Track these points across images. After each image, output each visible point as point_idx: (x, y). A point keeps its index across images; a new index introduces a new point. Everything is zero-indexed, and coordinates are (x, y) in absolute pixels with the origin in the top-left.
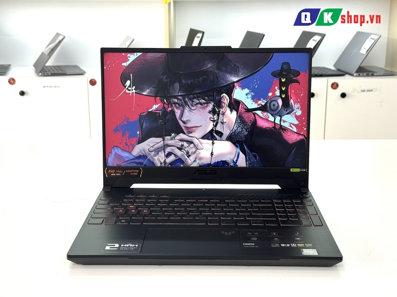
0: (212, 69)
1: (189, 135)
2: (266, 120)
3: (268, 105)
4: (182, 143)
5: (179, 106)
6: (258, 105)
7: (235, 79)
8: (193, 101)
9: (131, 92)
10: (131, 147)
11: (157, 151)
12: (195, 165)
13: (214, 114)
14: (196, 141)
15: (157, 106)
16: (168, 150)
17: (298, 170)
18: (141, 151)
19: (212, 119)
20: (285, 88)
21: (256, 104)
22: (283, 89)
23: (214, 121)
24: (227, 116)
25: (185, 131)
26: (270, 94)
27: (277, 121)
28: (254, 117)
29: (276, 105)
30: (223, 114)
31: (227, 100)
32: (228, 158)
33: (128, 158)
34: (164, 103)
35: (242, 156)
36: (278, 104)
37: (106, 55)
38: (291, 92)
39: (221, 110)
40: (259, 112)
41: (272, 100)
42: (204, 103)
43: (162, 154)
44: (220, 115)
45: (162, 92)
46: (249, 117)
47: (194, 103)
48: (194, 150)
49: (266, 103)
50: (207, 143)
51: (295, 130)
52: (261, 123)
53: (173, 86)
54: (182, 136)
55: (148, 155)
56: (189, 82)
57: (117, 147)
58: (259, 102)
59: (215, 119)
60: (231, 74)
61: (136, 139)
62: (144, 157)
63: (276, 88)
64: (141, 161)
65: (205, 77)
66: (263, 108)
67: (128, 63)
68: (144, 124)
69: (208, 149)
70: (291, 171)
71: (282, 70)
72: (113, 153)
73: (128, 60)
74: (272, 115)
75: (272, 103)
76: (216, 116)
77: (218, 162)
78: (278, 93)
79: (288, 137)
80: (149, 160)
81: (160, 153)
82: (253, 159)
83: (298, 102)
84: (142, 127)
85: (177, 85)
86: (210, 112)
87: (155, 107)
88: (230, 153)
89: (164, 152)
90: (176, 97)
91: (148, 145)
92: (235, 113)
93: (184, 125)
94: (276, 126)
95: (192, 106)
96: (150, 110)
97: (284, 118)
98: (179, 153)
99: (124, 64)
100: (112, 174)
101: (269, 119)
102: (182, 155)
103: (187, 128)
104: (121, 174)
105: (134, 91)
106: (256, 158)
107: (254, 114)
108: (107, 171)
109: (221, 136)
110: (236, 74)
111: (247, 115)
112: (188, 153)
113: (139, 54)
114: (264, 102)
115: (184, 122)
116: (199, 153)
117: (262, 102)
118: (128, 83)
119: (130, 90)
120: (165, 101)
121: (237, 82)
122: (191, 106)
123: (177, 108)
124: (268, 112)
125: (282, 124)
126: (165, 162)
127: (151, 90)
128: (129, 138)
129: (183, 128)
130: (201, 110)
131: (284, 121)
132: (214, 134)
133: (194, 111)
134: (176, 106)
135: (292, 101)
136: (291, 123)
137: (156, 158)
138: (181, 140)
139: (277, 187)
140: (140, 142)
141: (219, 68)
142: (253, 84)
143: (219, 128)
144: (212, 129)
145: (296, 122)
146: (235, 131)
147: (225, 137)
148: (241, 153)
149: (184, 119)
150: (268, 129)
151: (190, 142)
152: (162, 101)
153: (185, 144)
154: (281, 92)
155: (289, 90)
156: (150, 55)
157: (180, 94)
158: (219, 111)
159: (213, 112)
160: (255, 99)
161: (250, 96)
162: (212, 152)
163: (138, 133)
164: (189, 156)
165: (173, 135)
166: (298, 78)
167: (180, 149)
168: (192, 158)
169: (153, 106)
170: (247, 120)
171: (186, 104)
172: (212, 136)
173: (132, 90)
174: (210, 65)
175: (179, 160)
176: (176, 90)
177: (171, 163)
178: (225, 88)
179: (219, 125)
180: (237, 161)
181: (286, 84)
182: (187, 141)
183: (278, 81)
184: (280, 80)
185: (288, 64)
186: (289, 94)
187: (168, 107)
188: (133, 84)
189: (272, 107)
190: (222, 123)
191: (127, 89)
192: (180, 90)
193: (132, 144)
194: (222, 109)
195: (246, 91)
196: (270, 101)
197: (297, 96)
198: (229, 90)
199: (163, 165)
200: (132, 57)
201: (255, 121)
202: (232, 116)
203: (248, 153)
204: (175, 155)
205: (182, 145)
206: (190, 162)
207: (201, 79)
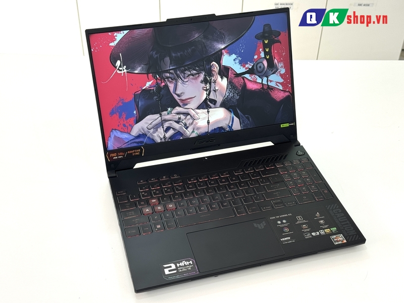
0: (200, 39)
1: (185, 107)
2: (254, 82)
3: (255, 67)
4: (179, 116)
5: (172, 79)
6: (246, 69)
7: (223, 47)
8: (184, 74)
9: (122, 72)
10: (130, 127)
11: (156, 127)
12: (194, 135)
13: (206, 84)
14: (192, 112)
15: (150, 83)
16: (166, 125)
17: (287, 125)
18: (140, 130)
19: (204, 89)
21: (244, 68)
22: (267, 50)
23: (206, 90)
24: (219, 84)
25: (181, 104)
26: (256, 57)
28: (243, 81)
29: (262, 66)
30: (215, 82)
31: (217, 68)
32: (224, 124)
33: (128, 139)
34: (156, 79)
35: (236, 120)
36: (264, 65)
37: (93, 37)
38: (274, 52)
39: (213, 79)
40: (247, 76)
41: (258, 62)
42: (196, 74)
43: (161, 130)
44: (212, 84)
45: (154, 69)
46: (238, 82)
47: (187, 75)
48: (191, 121)
49: (253, 66)
50: (202, 113)
51: (281, 88)
52: (251, 86)
53: (163, 61)
54: (178, 109)
55: (147, 133)
56: (179, 54)
57: (115, 129)
58: (247, 66)
59: (208, 88)
60: (217, 41)
62: (143, 135)
63: (261, 50)
64: (141, 140)
65: (193, 47)
66: (250, 71)
67: (116, 42)
68: (140, 103)
69: (204, 119)
70: (282, 127)
71: (264, 32)
72: (112, 136)
73: (115, 40)
74: (259, 76)
75: (259, 66)
76: (208, 85)
77: (215, 129)
78: (262, 55)
79: (275, 96)
80: (149, 138)
81: (159, 129)
82: (247, 121)
83: (281, 61)
84: (137, 106)
85: (167, 59)
86: (202, 82)
87: (148, 84)
88: (225, 119)
89: (163, 127)
90: (167, 71)
91: (146, 123)
92: (225, 80)
93: (179, 98)
94: (264, 87)
95: (184, 78)
96: (143, 88)
98: (177, 126)
99: (112, 44)
100: (114, 158)
102: (181, 127)
103: (182, 100)
104: (124, 156)
105: (125, 71)
106: (249, 120)
107: (243, 78)
108: (109, 155)
109: (215, 104)
110: (223, 42)
111: (236, 80)
112: (185, 125)
113: (126, 32)
114: (250, 65)
115: (179, 96)
116: (197, 123)
117: (249, 66)
118: (118, 63)
119: (121, 70)
120: (158, 77)
121: (224, 49)
123: (170, 82)
124: (256, 74)
125: (270, 84)
126: (164, 137)
127: (142, 68)
128: (127, 118)
129: (178, 101)
130: (194, 81)
131: (271, 81)
132: (208, 102)
133: (187, 83)
134: (168, 81)
135: (276, 61)
136: (277, 82)
137: (155, 135)
138: (178, 113)
139: (270, 144)
140: (137, 122)
141: (205, 37)
142: (239, 49)
143: (212, 96)
144: (206, 98)
145: (282, 81)
146: (228, 97)
147: (218, 104)
148: (235, 117)
149: (178, 92)
150: (257, 90)
151: (187, 114)
152: (155, 77)
153: (182, 117)
154: (266, 53)
155: (272, 51)
156: (137, 31)
157: (171, 68)
158: (211, 80)
159: (205, 81)
160: (242, 63)
161: (237, 61)
162: (208, 121)
163: (135, 112)
164: (187, 128)
165: (169, 109)
166: (280, 38)
167: (178, 122)
168: (190, 129)
169: (146, 83)
170: (237, 85)
171: (178, 76)
172: (206, 105)
173: (123, 70)
174: (197, 36)
175: (178, 133)
176: (167, 64)
177: (171, 137)
178: (214, 57)
179: (211, 93)
180: (232, 125)
182: (183, 114)
183: (262, 43)
184: (264, 42)
185: (268, 25)
187: (162, 83)
188: (124, 63)
189: (259, 69)
190: (215, 91)
191: (118, 69)
192: (171, 64)
193: (130, 125)
194: (213, 77)
195: (234, 56)
196: (256, 64)
197: (280, 55)
198: (218, 57)
199: (163, 140)
200: (119, 36)
201: (245, 84)
202: (223, 82)
203: (241, 116)
204: (173, 129)
205: (180, 118)
206: (188, 133)
207: (190, 50)
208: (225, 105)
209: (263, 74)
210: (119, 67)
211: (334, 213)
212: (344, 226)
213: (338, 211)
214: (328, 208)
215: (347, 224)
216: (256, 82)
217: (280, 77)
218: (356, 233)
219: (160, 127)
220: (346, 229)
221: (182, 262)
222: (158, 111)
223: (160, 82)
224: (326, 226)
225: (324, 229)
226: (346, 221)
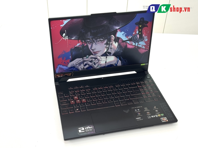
0: (107, 24)
1: (95, 55)
2: (131, 45)
3: (133, 38)
4: (92, 59)
6: (128, 38)
7: (118, 28)
8: (97, 40)
9: (66, 39)
10: (67, 64)
11: (80, 64)
13: (107, 45)
14: (99, 58)
15: (79, 44)
16: (85, 63)
17: (144, 64)
18: (72, 65)
19: (106, 47)
20: (141, 29)
21: (127, 38)
22: (140, 30)
23: (107, 48)
24: (114, 45)
25: (93, 54)
26: (134, 33)
27: (136, 45)
28: (126, 44)
29: (136, 38)
30: (112, 44)
31: (114, 38)
32: (113, 63)
33: (66, 69)
34: (83, 42)
35: (120, 61)
36: (137, 37)
37: (52, 22)
38: (144, 31)
40: (128, 42)
41: (135, 35)
42: (102, 40)
43: (82, 65)
44: (110, 45)
45: (82, 37)
47: (98, 41)
48: (97, 61)
49: (132, 37)
50: (103, 58)
51: (144, 48)
52: (129, 46)
53: (87, 34)
54: (92, 56)
55: (75, 66)
56: (95, 31)
57: (60, 64)
58: (129, 37)
59: (108, 47)
60: (116, 25)
61: (69, 60)
63: (137, 30)
64: (72, 69)
65: (103, 28)
66: (130, 40)
67: (64, 25)
69: (104, 60)
70: (141, 65)
71: (140, 21)
72: (58, 67)
73: (64, 23)
74: (134, 42)
75: (135, 37)
77: (109, 65)
78: (137, 32)
79: (140, 51)
80: (76, 68)
81: (81, 65)
83: (146, 35)
84: (72, 54)
85: (89, 33)
86: (105, 44)
87: (78, 45)
88: (114, 61)
89: (83, 64)
90: (88, 39)
91: (76, 62)
92: (117, 43)
93: (93, 51)
94: (136, 47)
96: (76, 46)
97: (139, 43)
98: (90, 63)
99: (62, 26)
100: (59, 77)
101: (133, 44)
102: (92, 64)
103: (94, 52)
104: (63, 76)
105: (67, 38)
106: (126, 62)
107: (126, 43)
108: (56, 76)
109: (110, 54)
110: (118, 25)
111: (122, 44)
112: (94, 63)
114: (131, 37)
115: (93, 50)
116: (100, 63)
117: (130, 37)
118: (64, 35)
119: (65, 38)
120: (83, 41)
121: (118, 29)
122: (96, 42)
123: (89, 44)
124: (132, 41)
125: (139, 46)
126: (84, 68)
127: (76, 37)
128: (66, 60)
129: (92, 52)
130: (101, 44)
131: (139, 45)
132: (107, 53)
133: (97, 44)
134: (88, 43)
135: (144, 35)
136: (143, 45)
137: (79, 67)
138: (91, 58)
139: (134, 72)
140: (71, 61)
141: (110, 23)
142: (126, 29)
143: (109, 51)
144: (106, 51)
146: (117, 51)
147: (112, 54)
148: (119, 60)
149: (93, 48)
150: (132, 48)
151: (96, 58)
152: (82, 41)
153: (93, 59)
154: (139, 32)
155: (143, 31)
156: (75, 20)
157: (90, 37)
158: (110, 43)
159: (107, 44)
160: (127, 36)
161: (124, 35)
162: (106, 61)
163: (70, 57)
164: (95, 65)
165: (87, 56)
166: (148, 24)
167: (91, 62)
168: (97, 65)
169: (77, 44)
170: (122, 46)
171: (94, 41)
172: (106, 55)
173: (66, 38)
174: (105, 22)
175: (91, 67)
176: (89, 35)
177: (87, 68)
178: (113, 33)
179: (109, 49)
180: (117, 64)
181: (141, 28)
182: (94, 58)
183: (138, 27)
184: (139, 26)
185: (143, 18)
186: (143, 32)
187: (85, 44)
188: (67, 35)
189: (134, 39)
190: (111, 48)
191: (64, 37)
192: (91, 35)
193: (67, 63)
194: (111, 42)
195: (123, 33)
197: (146, 33)
198: (115, 33)
199: (83, 69)
200: (66, 22)
201: (126, 46)
202: (116, 45)
203: (122, 60)
204: (88, 65)
205: (92, 60)
206: (95, 67)
207: (101, 29)
208: (115, 55)
209: (136, 41)
210: (64, 36)
211: (163, 107)
212: (167, 113)
213: (165, 106)
214: (160, 105)
215: (169, 112)
216: (132, 45)
217: (144, 43)
218: (173, 117)
219: (82, 64)
220: (168, 115)
221: (87, 127)
222: (82, 57)
223: (84, 44)
224: (159, 113)
225: (157, 114)
226: (168, 111)
